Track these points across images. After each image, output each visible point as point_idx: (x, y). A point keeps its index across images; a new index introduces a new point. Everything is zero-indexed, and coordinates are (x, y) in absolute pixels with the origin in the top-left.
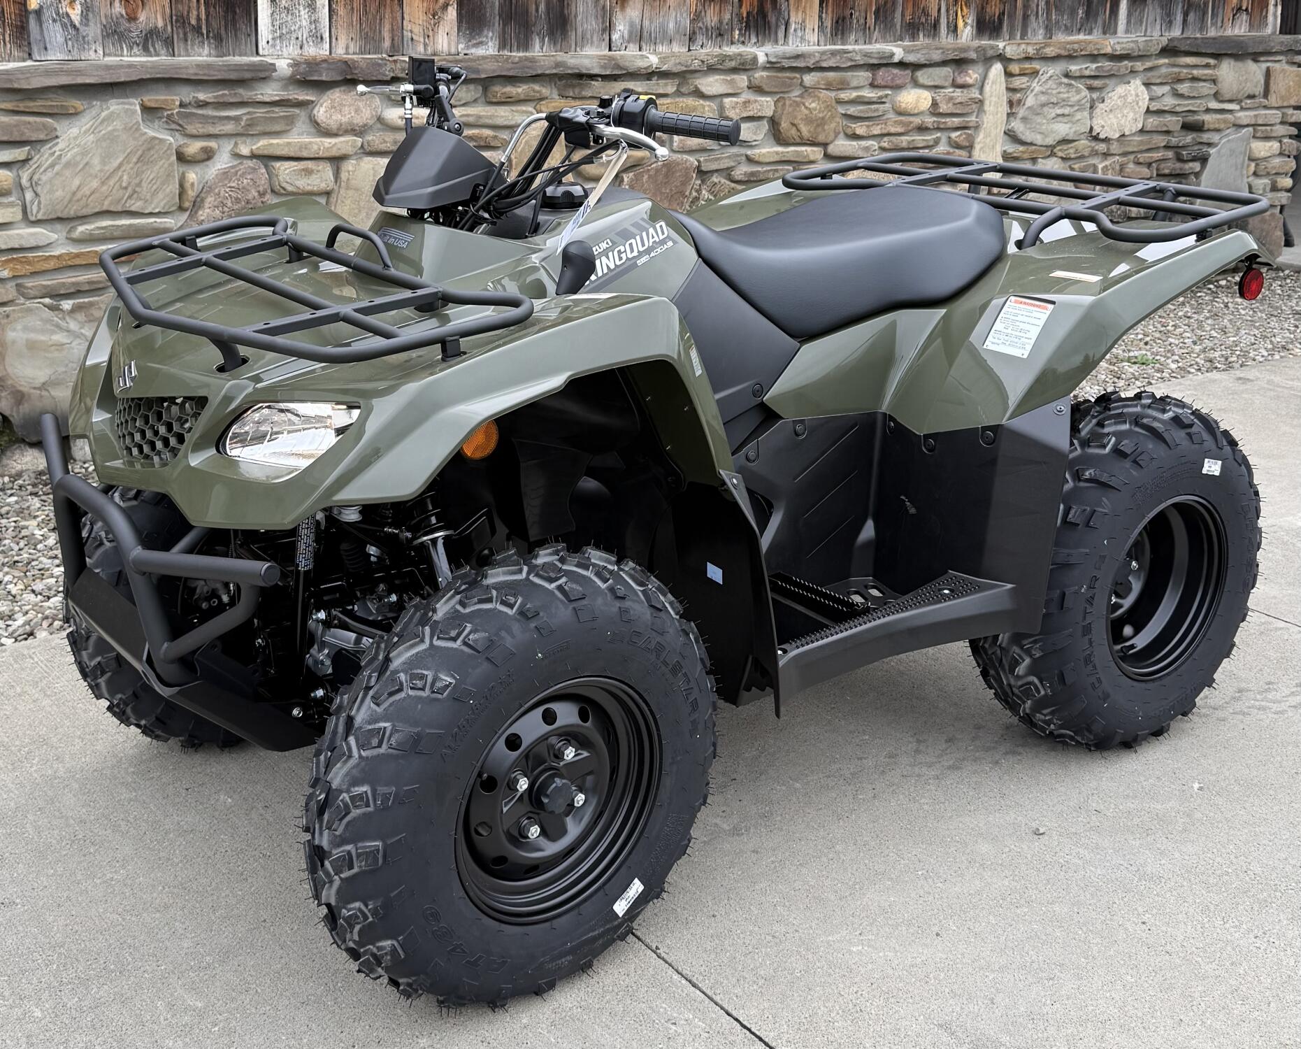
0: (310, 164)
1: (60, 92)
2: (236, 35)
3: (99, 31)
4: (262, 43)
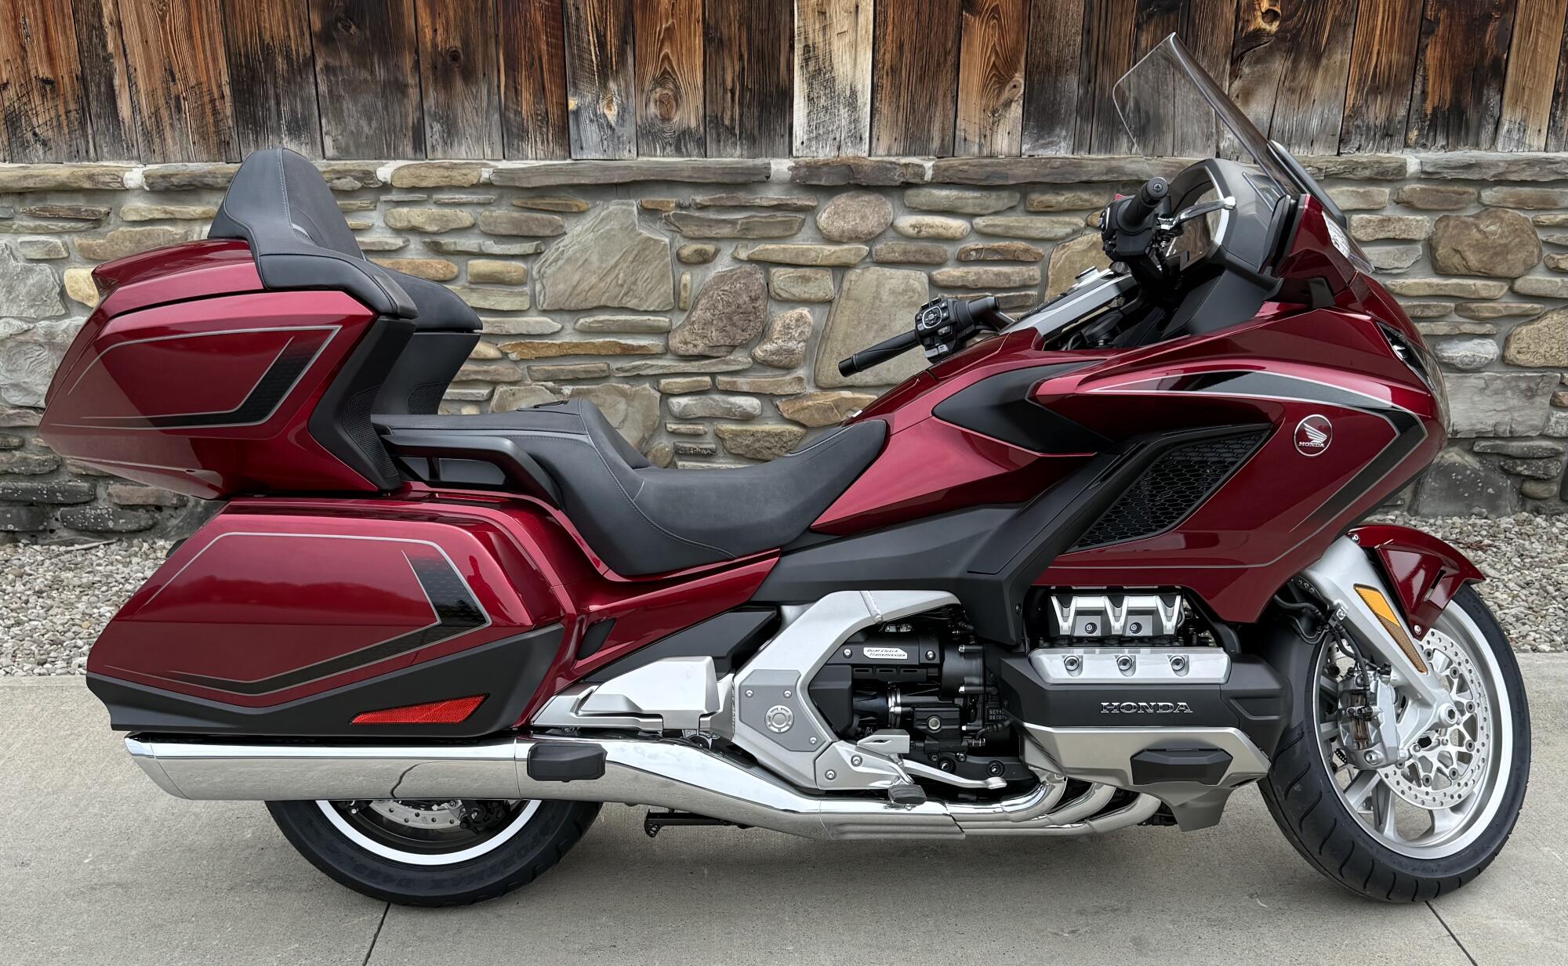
0: (808, 272)
1: (570, 191)
2: (769, 136)
3: (634, 131)
4: (796, 144)
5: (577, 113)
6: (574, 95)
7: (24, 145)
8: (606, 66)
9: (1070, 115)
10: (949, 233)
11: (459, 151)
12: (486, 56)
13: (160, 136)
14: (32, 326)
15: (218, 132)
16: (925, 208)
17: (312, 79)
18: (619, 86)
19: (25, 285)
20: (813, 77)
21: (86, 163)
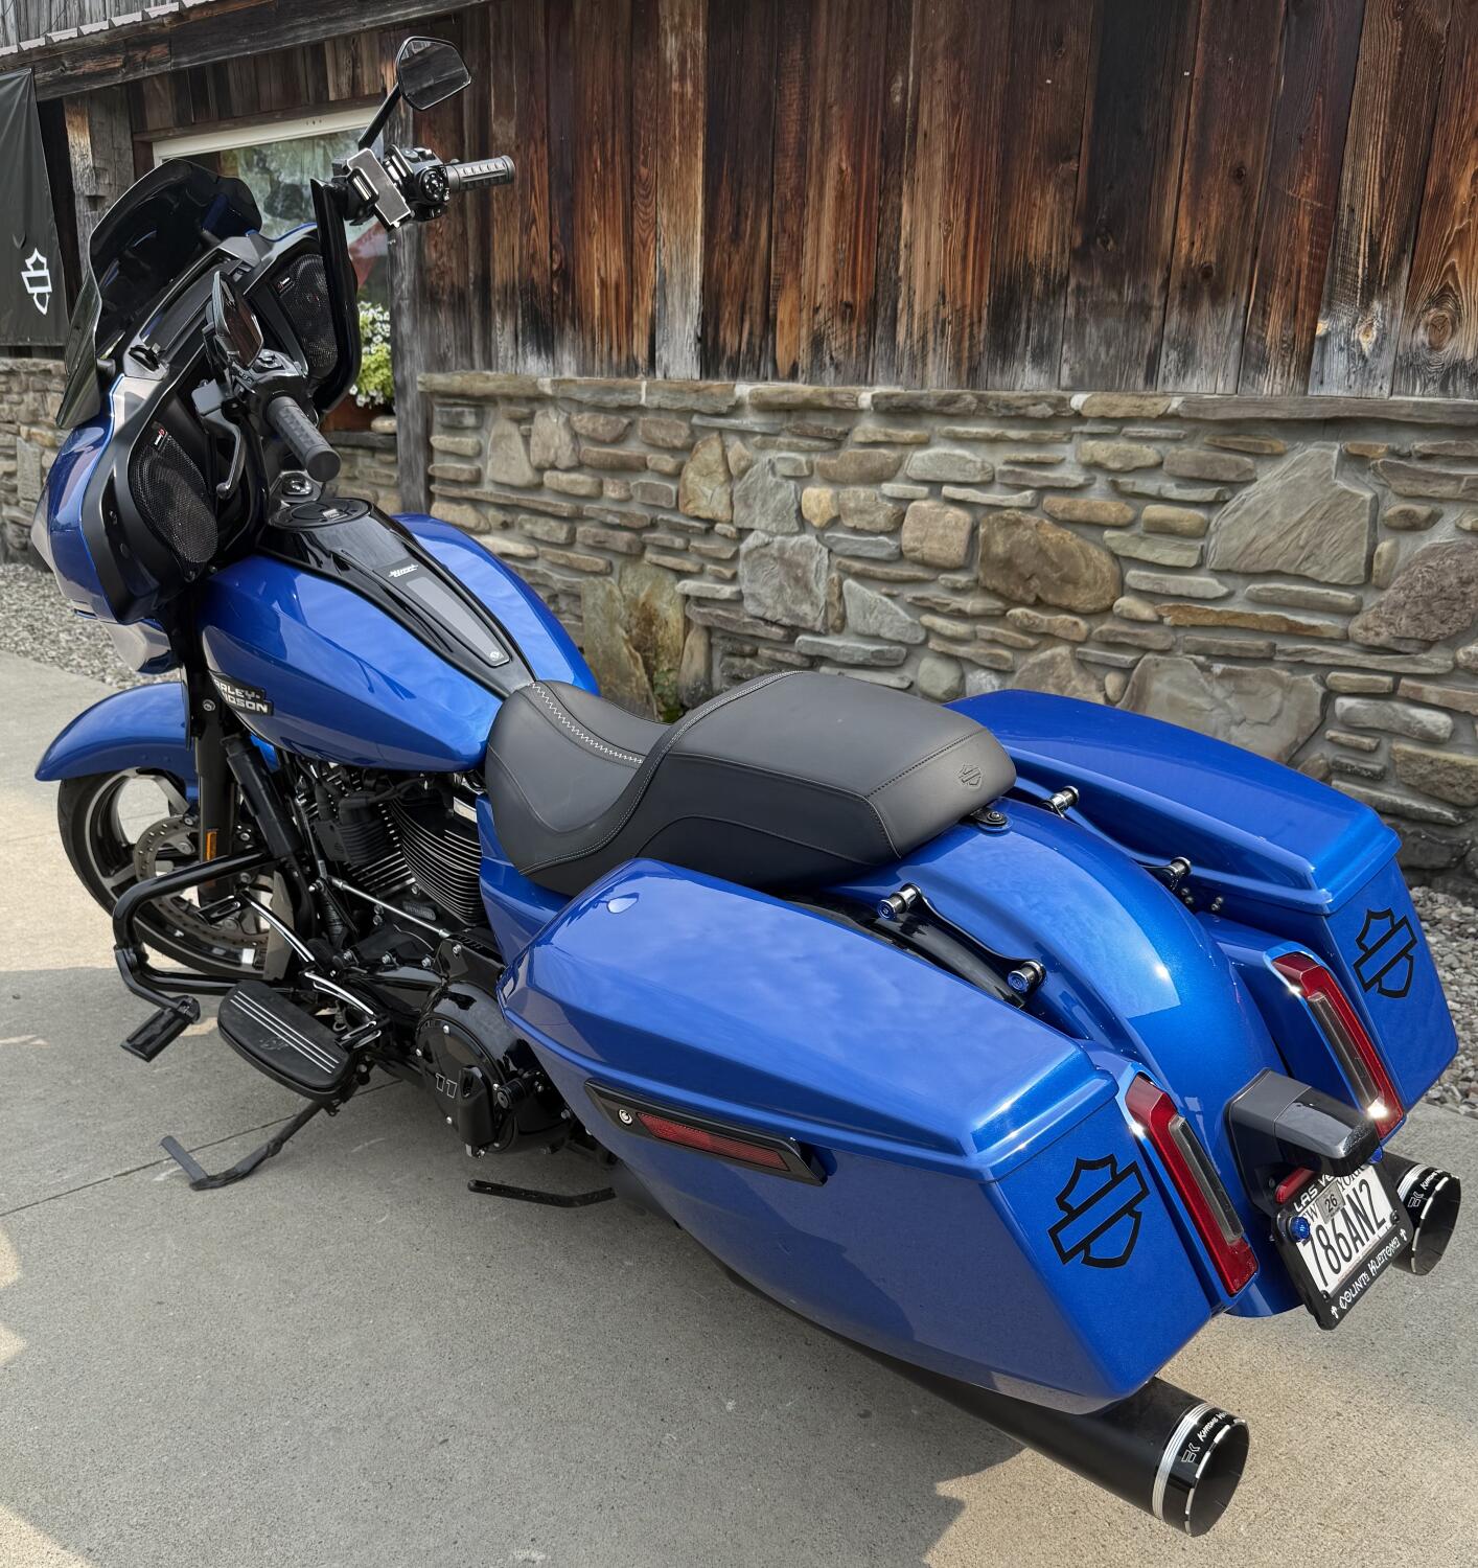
3: (1391, 363)
5: (1325, 339)
6: (1325, 317)
7: (821, 368)
8: (1373, 282)
11: (1191, 383)
12: (1239, 272)
17: (1063, 301)
18: (1385, 306)
19: (775, 498)
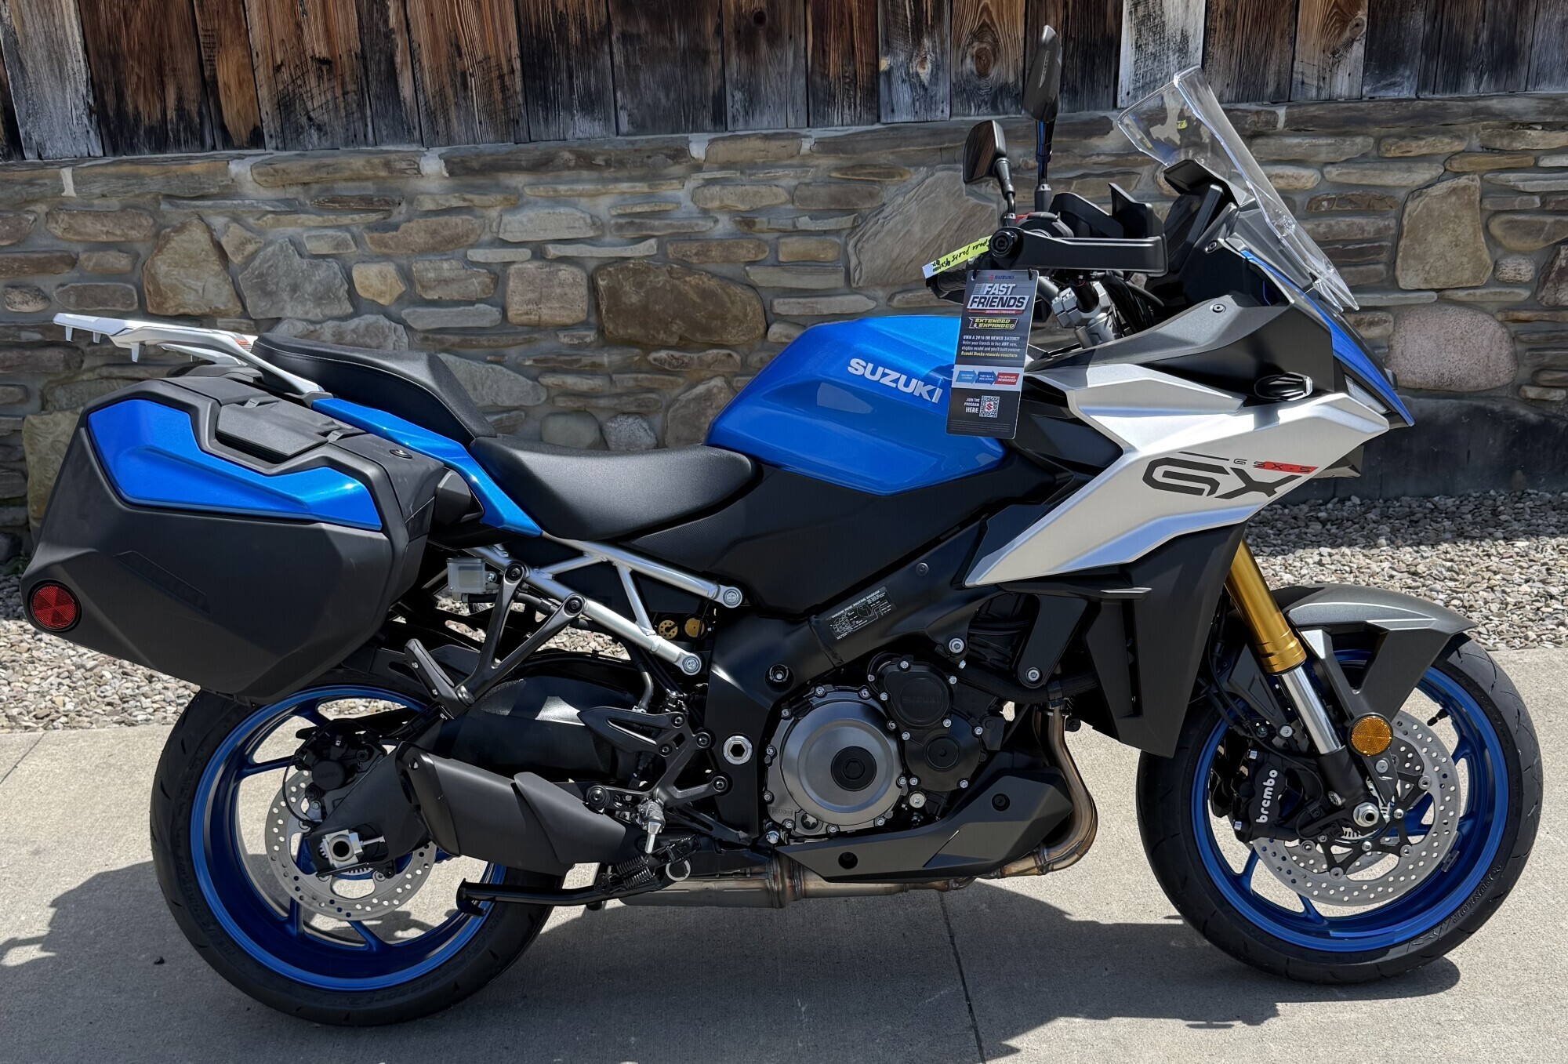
2: (1093, 86)
3: (948, 89)
4: (1122, 95)
5: (889, 73)
6: (886, 54)
7: (299, 131)
8: (921, 21)
9: (1415, 53)
10: (1299, 185)
11: (761, 119)
12: (792, 17)
13: (445, 117)
14: (318, 326)
15: (506, 111)
16: (1275, 157)
17: (607, 49)
18: (934, 42)
19: (311, 281)
20: (1142, 22)
21: (365, 148)
